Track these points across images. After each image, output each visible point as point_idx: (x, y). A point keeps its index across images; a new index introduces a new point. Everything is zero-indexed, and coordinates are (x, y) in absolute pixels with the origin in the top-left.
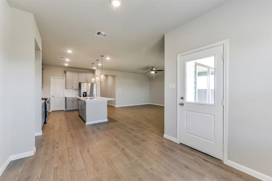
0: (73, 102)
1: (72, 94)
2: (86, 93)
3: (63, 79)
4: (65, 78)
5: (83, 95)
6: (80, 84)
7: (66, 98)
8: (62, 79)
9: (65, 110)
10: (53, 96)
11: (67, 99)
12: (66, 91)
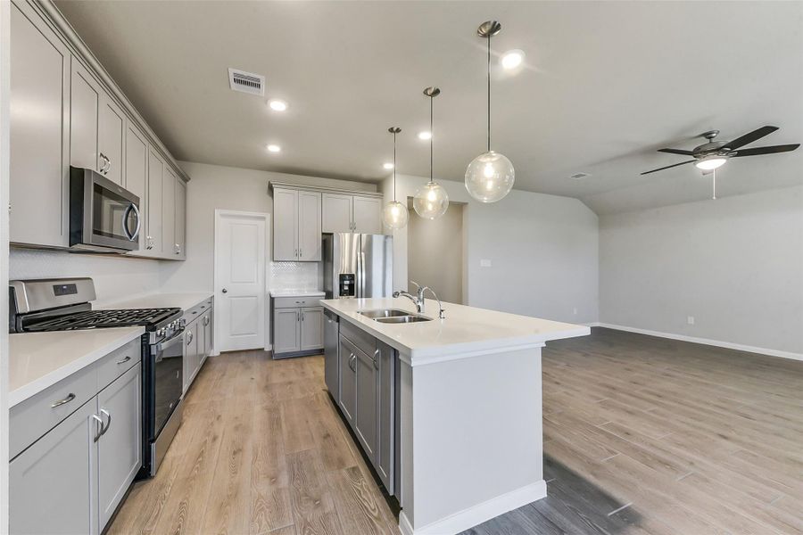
0: (300, 318)
1: (297, 284)
2: (352, 277)
3: (264, 218)
4: (268, 216)
5: (341, 286)
6: (327, 242)
7: (272, 300)
8: (258, 222)
9: (268, 348)
10: (224, 291)
11: (276, 305)
12: (272, 268)
